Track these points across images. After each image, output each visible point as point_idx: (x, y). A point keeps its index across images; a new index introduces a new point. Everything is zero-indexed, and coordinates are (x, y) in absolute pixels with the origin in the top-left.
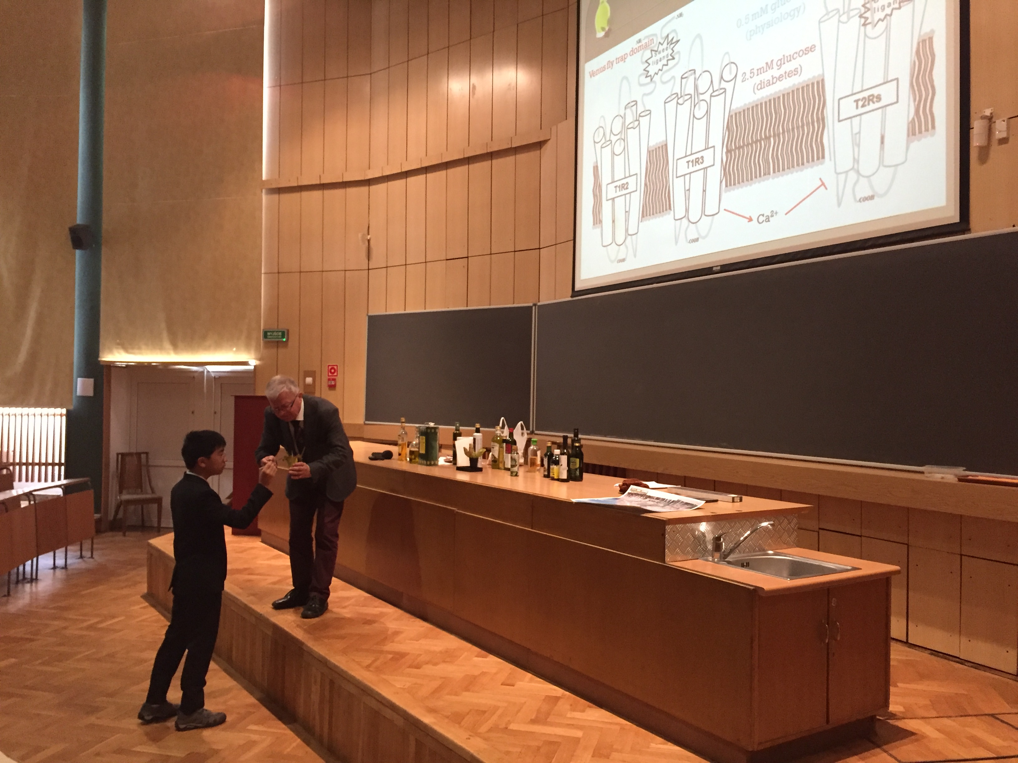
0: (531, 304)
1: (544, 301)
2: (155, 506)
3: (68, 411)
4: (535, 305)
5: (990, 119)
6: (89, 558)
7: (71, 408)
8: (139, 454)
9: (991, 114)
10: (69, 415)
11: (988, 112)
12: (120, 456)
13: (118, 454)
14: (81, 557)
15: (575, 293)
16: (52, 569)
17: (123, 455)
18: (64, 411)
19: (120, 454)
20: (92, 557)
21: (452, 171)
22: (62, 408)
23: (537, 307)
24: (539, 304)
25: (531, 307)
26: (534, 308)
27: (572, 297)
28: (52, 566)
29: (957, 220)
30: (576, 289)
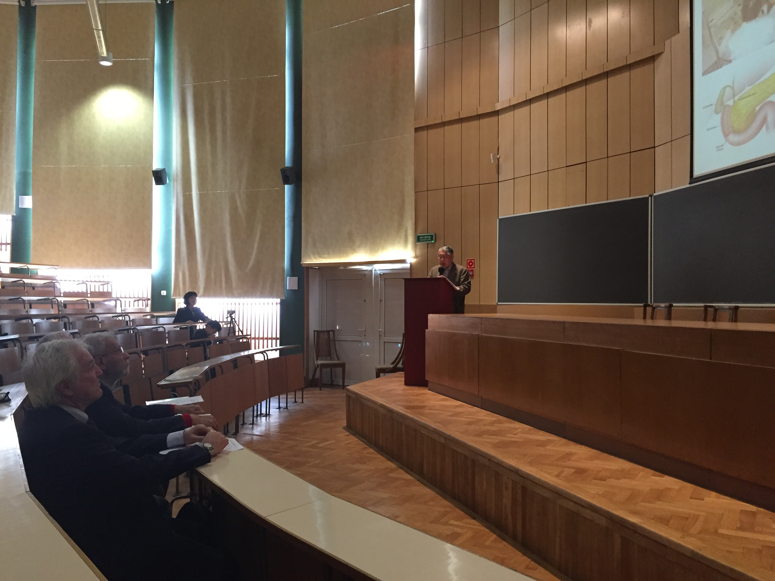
0: (647, 196)
1: (659, 192)
2: (341, 369)
3: (282, 301)
4: (651, 196)
6: (301, 403)
7: (284, 298)
8: (328, 332)
10: (282, 303)
12: (316, 332)
13: (315, 331)
14: (295, 402)
15: (693, 180)
16: (278, 408)
17: (317, 331)
18: (279, 300)
19: (316, 331)
20: (302, 402)
21: (571, 94)
22: (277, 298)
23: (653, 197)
24: (655, 194)
25: (648, 198)
26: (650, 198)
27: (690, 184)
28: (278, 407)
30: (694, 177)
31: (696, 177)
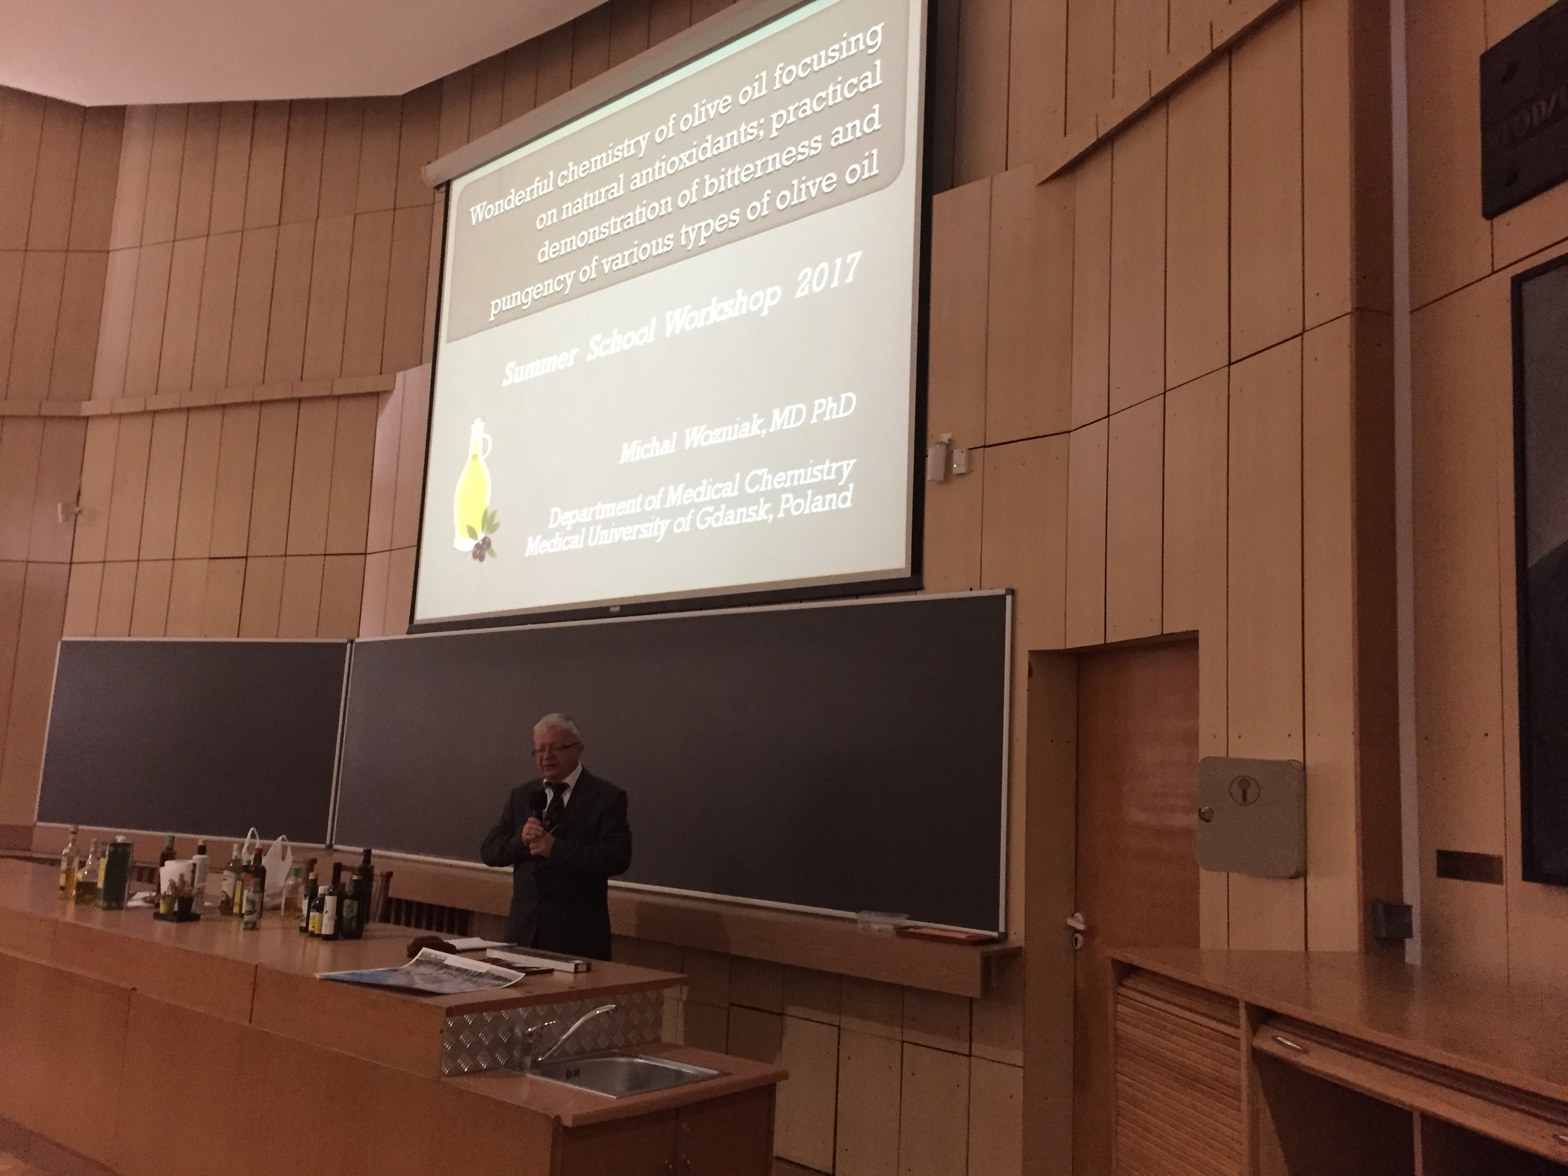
0: (345, 641)
1: (365, 637)
4: (349, 642)
5: (949, 447)
9: (950, 440)
11: (945, 438)
15: (414, 627)
23: (354, 644)
24: (357, 640)
25: (346, 644)
26: (349, 645)
27: (408, 633)
29: (908, 574)
30: (415, 623)
31: (419, 623)
